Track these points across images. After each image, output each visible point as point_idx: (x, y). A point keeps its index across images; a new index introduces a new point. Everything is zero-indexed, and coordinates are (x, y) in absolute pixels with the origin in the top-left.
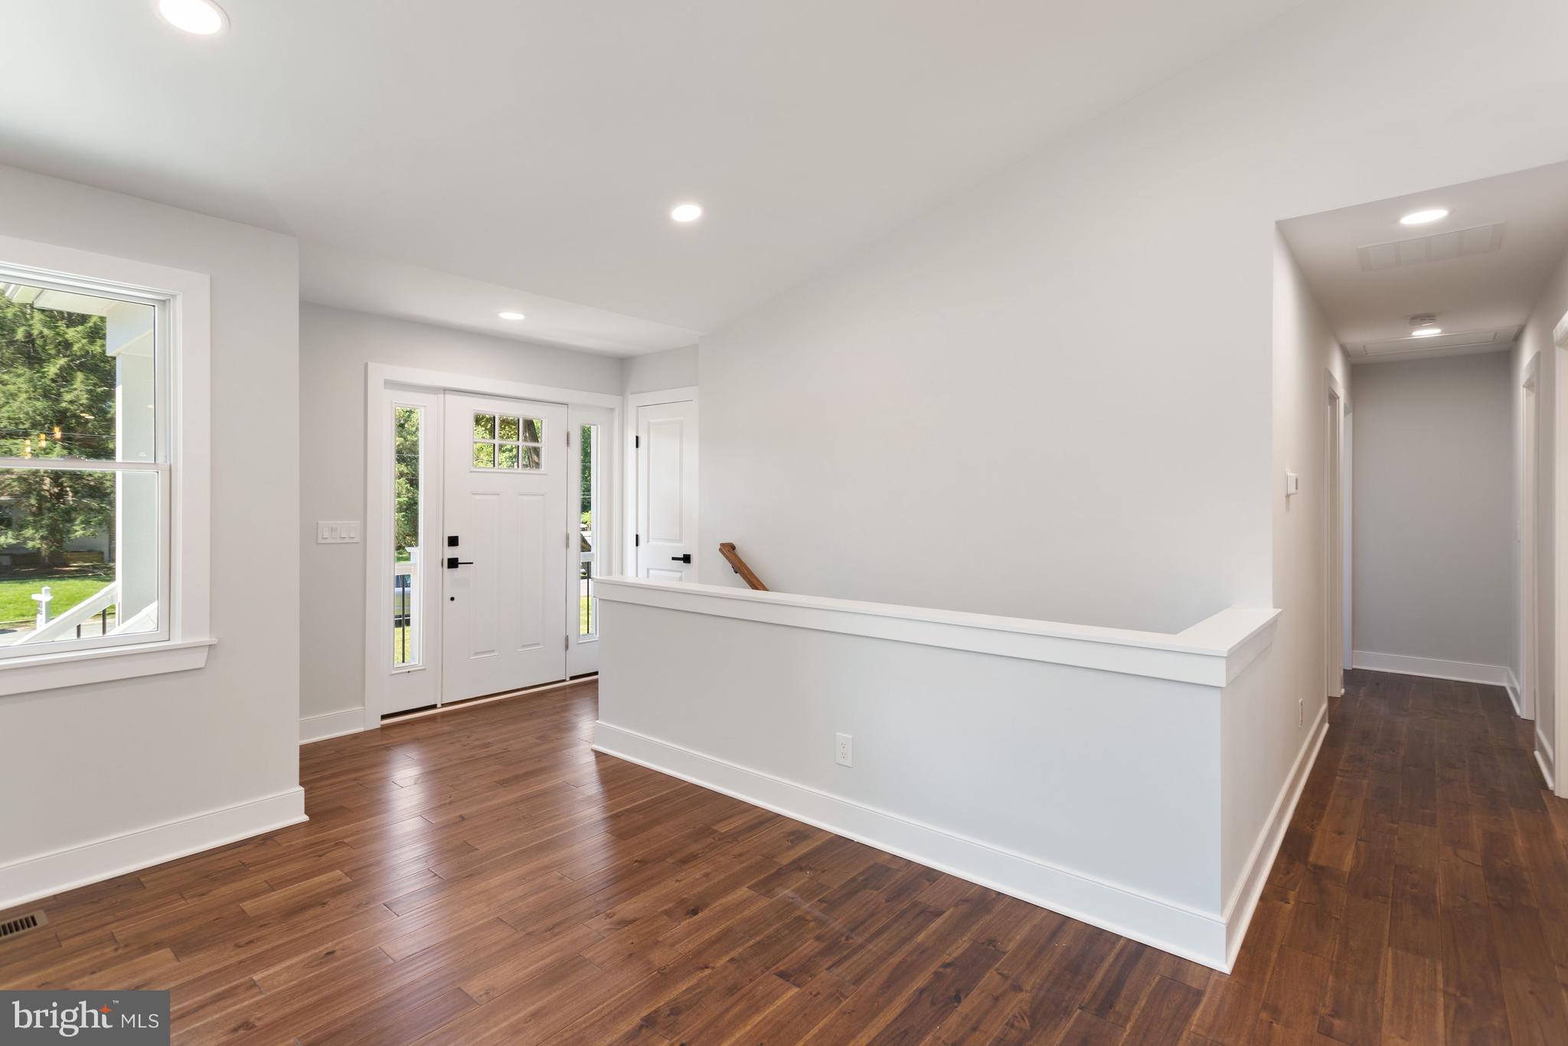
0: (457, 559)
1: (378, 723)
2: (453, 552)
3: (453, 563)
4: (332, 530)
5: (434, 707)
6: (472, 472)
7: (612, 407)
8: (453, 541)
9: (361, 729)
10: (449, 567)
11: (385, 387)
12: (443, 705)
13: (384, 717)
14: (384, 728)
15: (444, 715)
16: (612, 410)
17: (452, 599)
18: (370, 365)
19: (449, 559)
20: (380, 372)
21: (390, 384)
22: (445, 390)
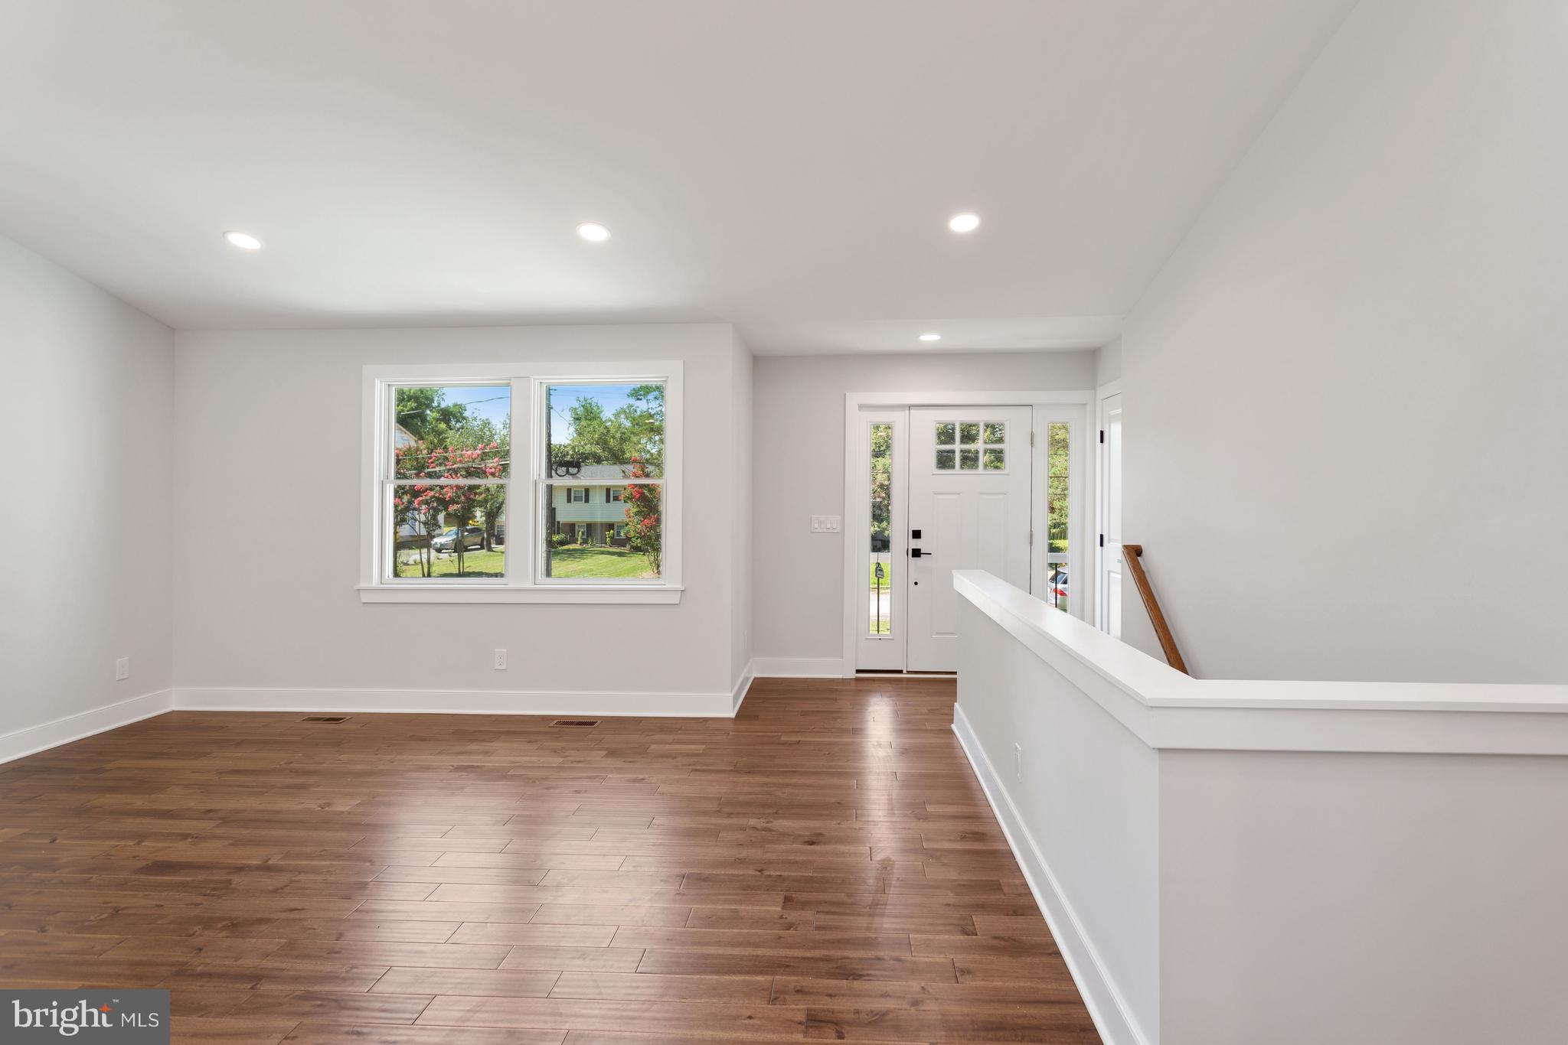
0: (919, 550)
1: (853, 675)
2: (915, 544)
3: (917, 553)
4: (820, 522)
5: (901, 672)
6: (933, 475)
7: (1085, 402)
8: (917, 534)
9: (840, 676)
10: (913, 556)
11: (860, 410)
12: (908, 672)
13: (858, 671)
14: (857, 679)
15: (909, 680)
16: (1085, 405)
17: (916, 583)
18: (847, 394)
19: (913, 550)
20: (854, 399)
21: (861, 407)
22: (910, 407)
